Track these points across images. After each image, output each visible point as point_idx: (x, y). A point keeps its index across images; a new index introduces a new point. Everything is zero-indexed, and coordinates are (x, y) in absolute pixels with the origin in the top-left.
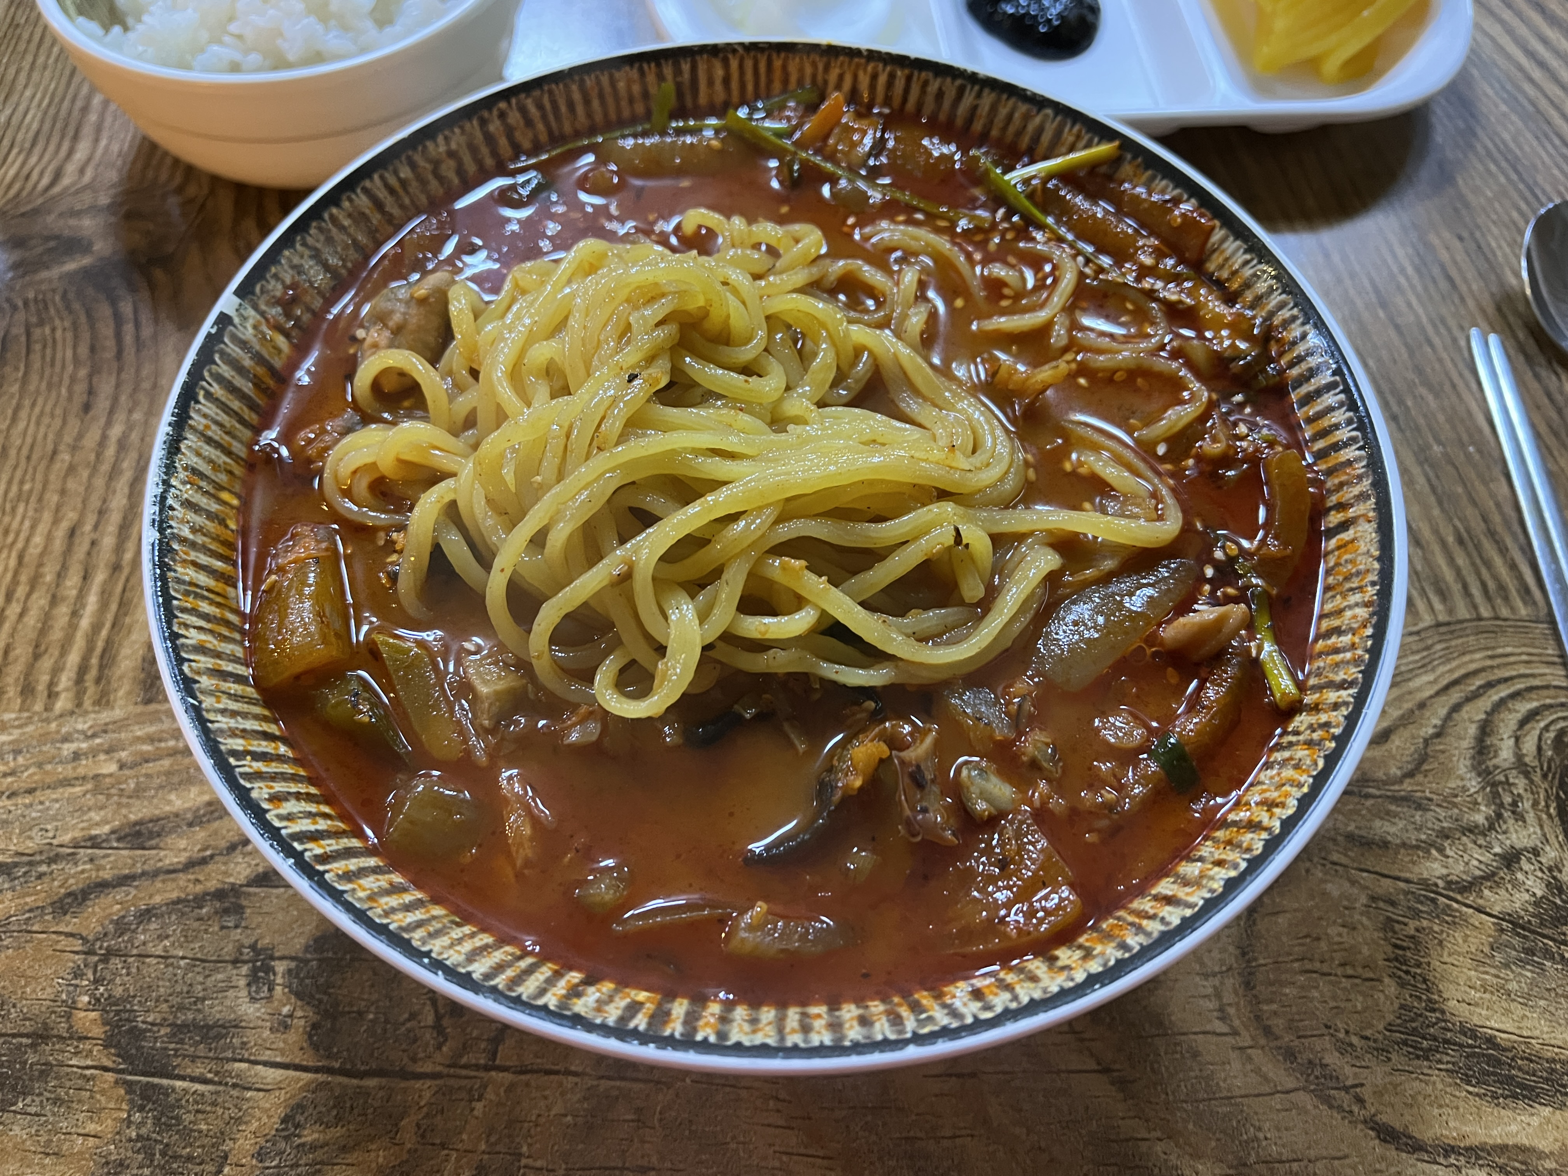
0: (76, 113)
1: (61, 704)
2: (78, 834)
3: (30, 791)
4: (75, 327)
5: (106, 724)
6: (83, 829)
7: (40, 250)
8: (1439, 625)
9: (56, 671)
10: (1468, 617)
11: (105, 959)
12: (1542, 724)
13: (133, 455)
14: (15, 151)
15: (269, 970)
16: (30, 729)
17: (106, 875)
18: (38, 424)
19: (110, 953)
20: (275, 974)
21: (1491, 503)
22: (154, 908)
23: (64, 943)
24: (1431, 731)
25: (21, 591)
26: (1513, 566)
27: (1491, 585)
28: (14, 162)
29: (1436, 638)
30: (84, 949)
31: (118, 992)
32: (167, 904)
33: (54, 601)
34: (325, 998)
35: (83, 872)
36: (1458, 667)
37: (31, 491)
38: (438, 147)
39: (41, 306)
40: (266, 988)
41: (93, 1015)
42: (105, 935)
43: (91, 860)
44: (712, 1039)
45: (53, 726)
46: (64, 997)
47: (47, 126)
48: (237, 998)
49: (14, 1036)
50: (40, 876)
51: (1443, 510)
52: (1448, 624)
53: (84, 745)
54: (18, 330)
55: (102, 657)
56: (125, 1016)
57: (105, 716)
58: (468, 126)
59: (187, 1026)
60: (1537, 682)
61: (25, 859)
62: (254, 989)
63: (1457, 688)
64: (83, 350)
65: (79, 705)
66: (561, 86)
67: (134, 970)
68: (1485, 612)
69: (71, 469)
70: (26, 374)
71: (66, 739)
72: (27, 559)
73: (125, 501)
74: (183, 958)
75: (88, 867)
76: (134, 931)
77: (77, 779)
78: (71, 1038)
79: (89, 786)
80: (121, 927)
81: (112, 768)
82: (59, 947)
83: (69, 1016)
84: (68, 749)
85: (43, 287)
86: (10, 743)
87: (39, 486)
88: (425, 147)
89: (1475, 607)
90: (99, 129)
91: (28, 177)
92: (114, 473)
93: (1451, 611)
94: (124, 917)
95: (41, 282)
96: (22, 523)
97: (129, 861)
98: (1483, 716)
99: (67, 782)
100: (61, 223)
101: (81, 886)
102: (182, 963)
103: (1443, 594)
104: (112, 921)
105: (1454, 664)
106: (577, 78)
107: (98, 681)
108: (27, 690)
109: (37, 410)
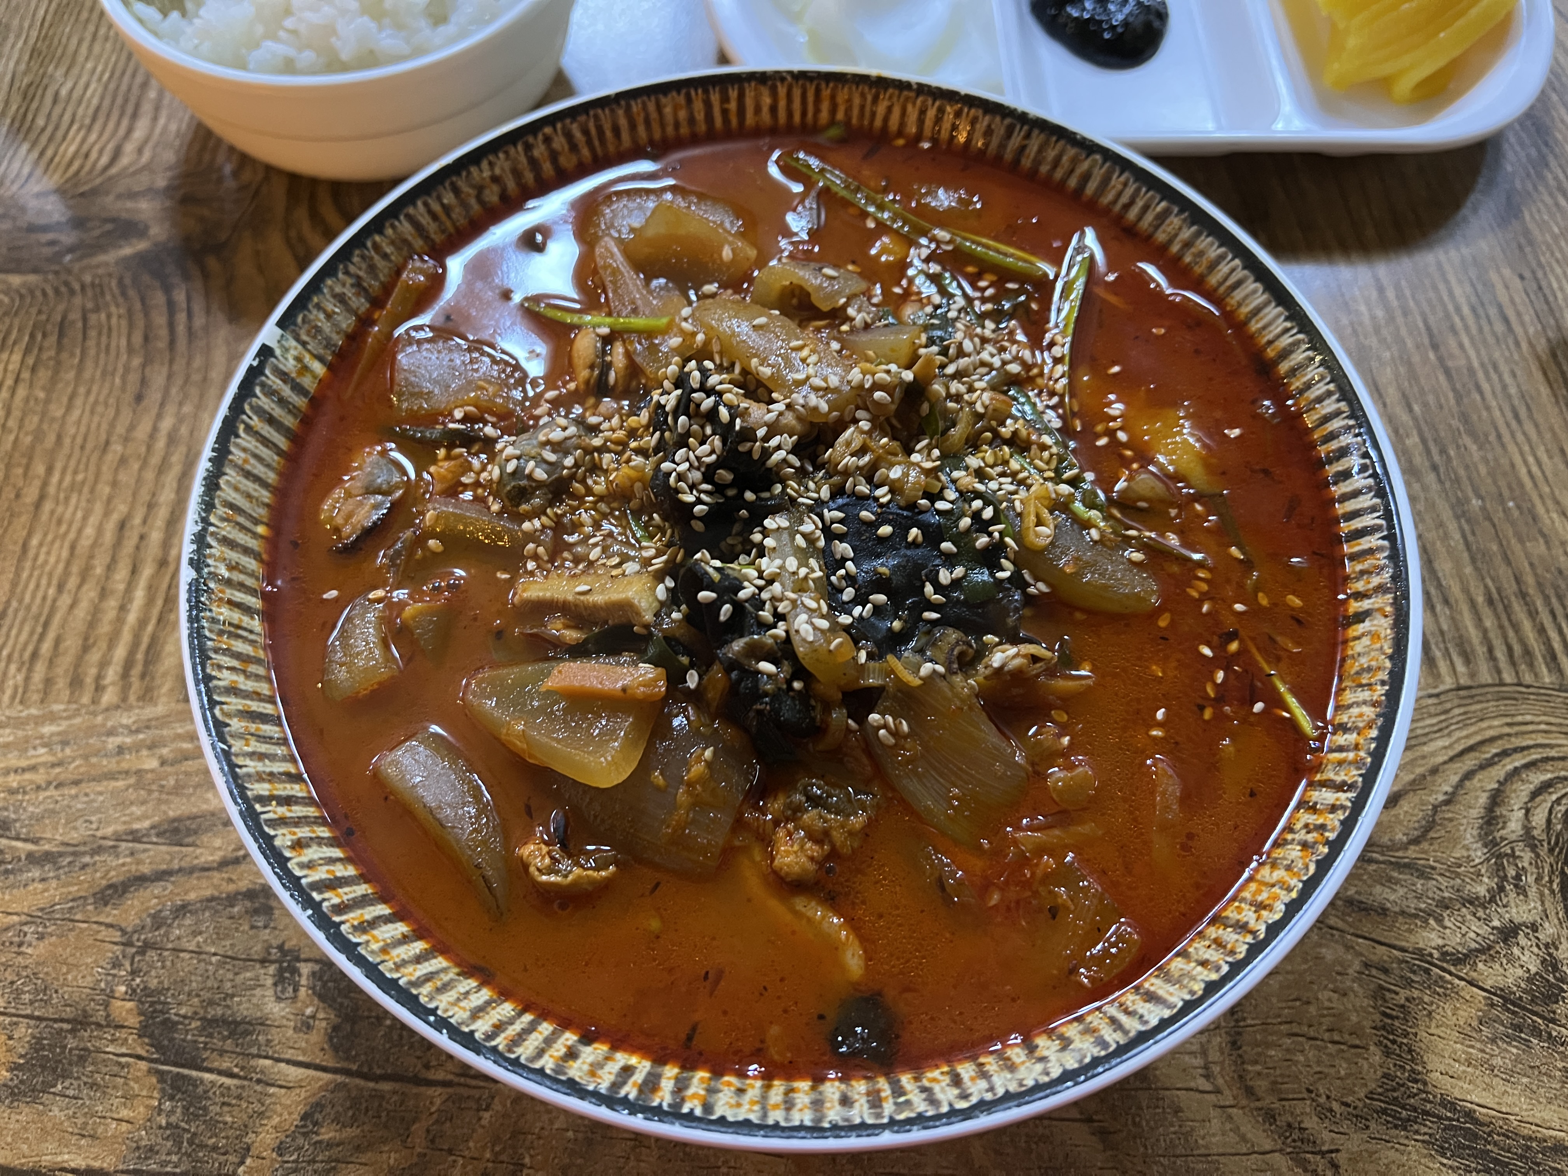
0: (135, 90)
1: (109, 697)
2: (120, 828)
3: (76, 783)
4: (130, 313)
5: (149, 720)
6: (125, 823)
7: (97, 233)
8: (1459, 688)
9: (104, 664)
10: (1490, 681)
11: (142, 951)
12: (1554, 797)
13: (182, 449)
14: (75, 127)
15: (295, 971)
16: (77, 721)
17: (146, 869)
18: (92, 412)
19: (147, 946)
20: (300, 975)
21: (1526, 564)
22: (189, 904)
23: (104, 933)
24: (1441, 798)
25: (72, 582)
26: (1541, 630)
27: (1517, 649)
28: (74, 139)
29: (1456, 702)
30: (124, 940)
31: (153, 983)
32: (201, 901)
33: (104, 594)
34: (346, 1002)
35: (123, 865)
36: (1476, 733)
37: (83, 482)
38: (482, 173)
39: (98, 290)
40: (291, 989)
41: (130, 1005)
42: (143, 927)
43: (132, 854)
44: (698, 1112)
45: (100, 719)
46: (103, 985)
47: (106, 103)
48: (264, 996)
49: (55, 1021)
50: (84, 867)
51: (1476, 569)
52: (1469, 688)
53: (128, 740)
54: (75, 316)
55: (147, 652)
56: (159, 1007)
57: (149, 712)
58: (512, 151)
59: (217, 1021)
60: (1553, 753)
61: (71, 849)
62: (279, 988)
63: (1473, 755)
64: (138, 338)
65: (124, 699)
66: (607, 111)
67: (168, 964)
68: (1508, 677)
69: (123, 461)
70: (81, 361)
71: (111, 733)
72: (79, 550)
73: (172, 496)
74: (215, 954)
75: (128, 860)
76: (170, 926)
77: (120, 773)
78: (108, 1026)
79: (132, 780)
80: (158, 921)
81: (153, 764)
82: (99, 937)
83: (106, 1005)
84: (113, 742)
85: (100, 271)
86: (59, 734)
87: (91, 477)
88: (469, 173)
89: (1499, 672)
90: (157, 109)
91: (87, 156)
92: (162, 468)
93: (1473, 675)
94: (160, 911)
95: (98, 266)
96: (74, 513)
97: (168, 857)
98: (1496, 786)
99: (111, 776)
100: (119, 205)
101: (121, 878)
102: (214, 959)
103: (1468, 658)
104: (149, 915)
105: (1472, 729)
106: (623, 103)
107: (143, 676)
108: (76, 683)
109: (92, 399)
